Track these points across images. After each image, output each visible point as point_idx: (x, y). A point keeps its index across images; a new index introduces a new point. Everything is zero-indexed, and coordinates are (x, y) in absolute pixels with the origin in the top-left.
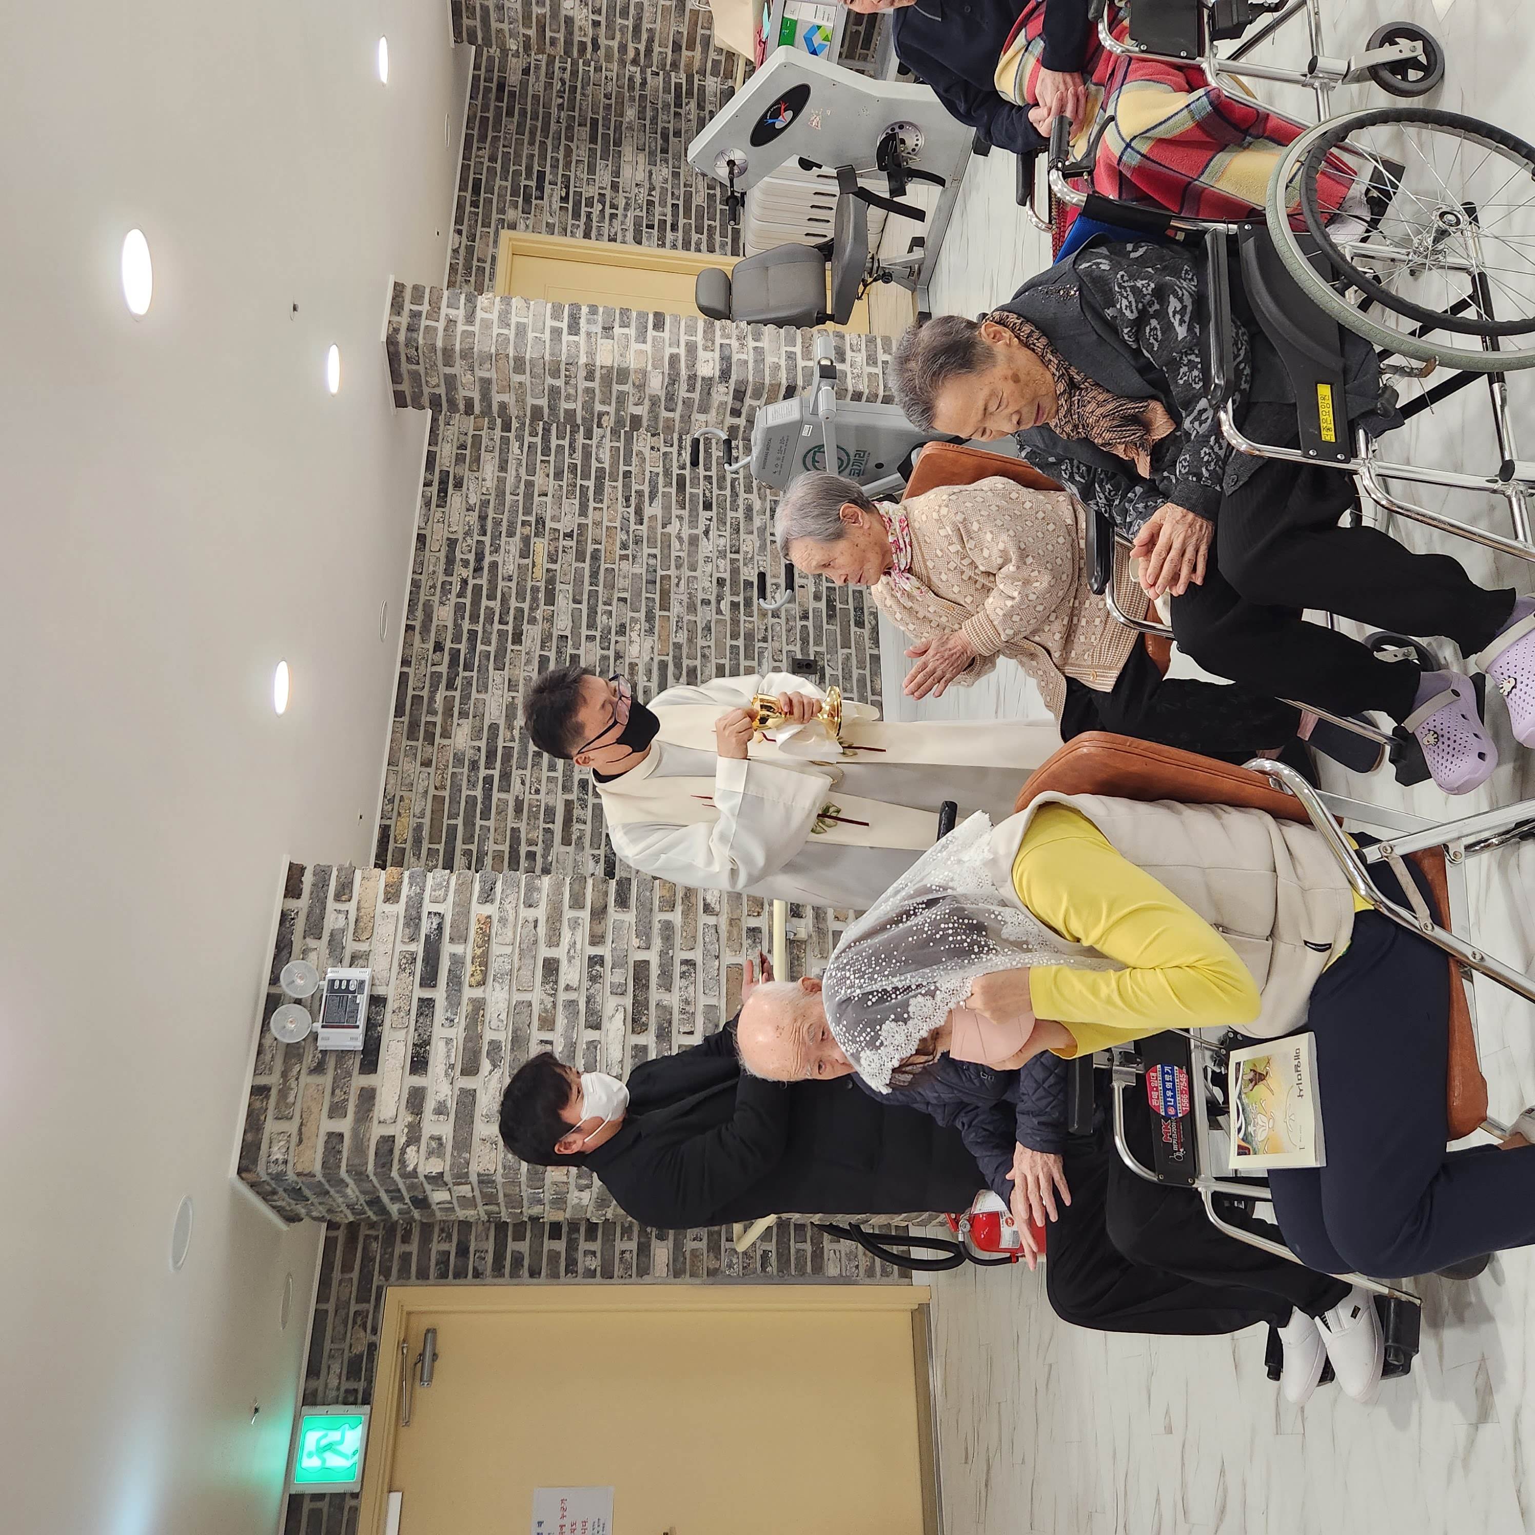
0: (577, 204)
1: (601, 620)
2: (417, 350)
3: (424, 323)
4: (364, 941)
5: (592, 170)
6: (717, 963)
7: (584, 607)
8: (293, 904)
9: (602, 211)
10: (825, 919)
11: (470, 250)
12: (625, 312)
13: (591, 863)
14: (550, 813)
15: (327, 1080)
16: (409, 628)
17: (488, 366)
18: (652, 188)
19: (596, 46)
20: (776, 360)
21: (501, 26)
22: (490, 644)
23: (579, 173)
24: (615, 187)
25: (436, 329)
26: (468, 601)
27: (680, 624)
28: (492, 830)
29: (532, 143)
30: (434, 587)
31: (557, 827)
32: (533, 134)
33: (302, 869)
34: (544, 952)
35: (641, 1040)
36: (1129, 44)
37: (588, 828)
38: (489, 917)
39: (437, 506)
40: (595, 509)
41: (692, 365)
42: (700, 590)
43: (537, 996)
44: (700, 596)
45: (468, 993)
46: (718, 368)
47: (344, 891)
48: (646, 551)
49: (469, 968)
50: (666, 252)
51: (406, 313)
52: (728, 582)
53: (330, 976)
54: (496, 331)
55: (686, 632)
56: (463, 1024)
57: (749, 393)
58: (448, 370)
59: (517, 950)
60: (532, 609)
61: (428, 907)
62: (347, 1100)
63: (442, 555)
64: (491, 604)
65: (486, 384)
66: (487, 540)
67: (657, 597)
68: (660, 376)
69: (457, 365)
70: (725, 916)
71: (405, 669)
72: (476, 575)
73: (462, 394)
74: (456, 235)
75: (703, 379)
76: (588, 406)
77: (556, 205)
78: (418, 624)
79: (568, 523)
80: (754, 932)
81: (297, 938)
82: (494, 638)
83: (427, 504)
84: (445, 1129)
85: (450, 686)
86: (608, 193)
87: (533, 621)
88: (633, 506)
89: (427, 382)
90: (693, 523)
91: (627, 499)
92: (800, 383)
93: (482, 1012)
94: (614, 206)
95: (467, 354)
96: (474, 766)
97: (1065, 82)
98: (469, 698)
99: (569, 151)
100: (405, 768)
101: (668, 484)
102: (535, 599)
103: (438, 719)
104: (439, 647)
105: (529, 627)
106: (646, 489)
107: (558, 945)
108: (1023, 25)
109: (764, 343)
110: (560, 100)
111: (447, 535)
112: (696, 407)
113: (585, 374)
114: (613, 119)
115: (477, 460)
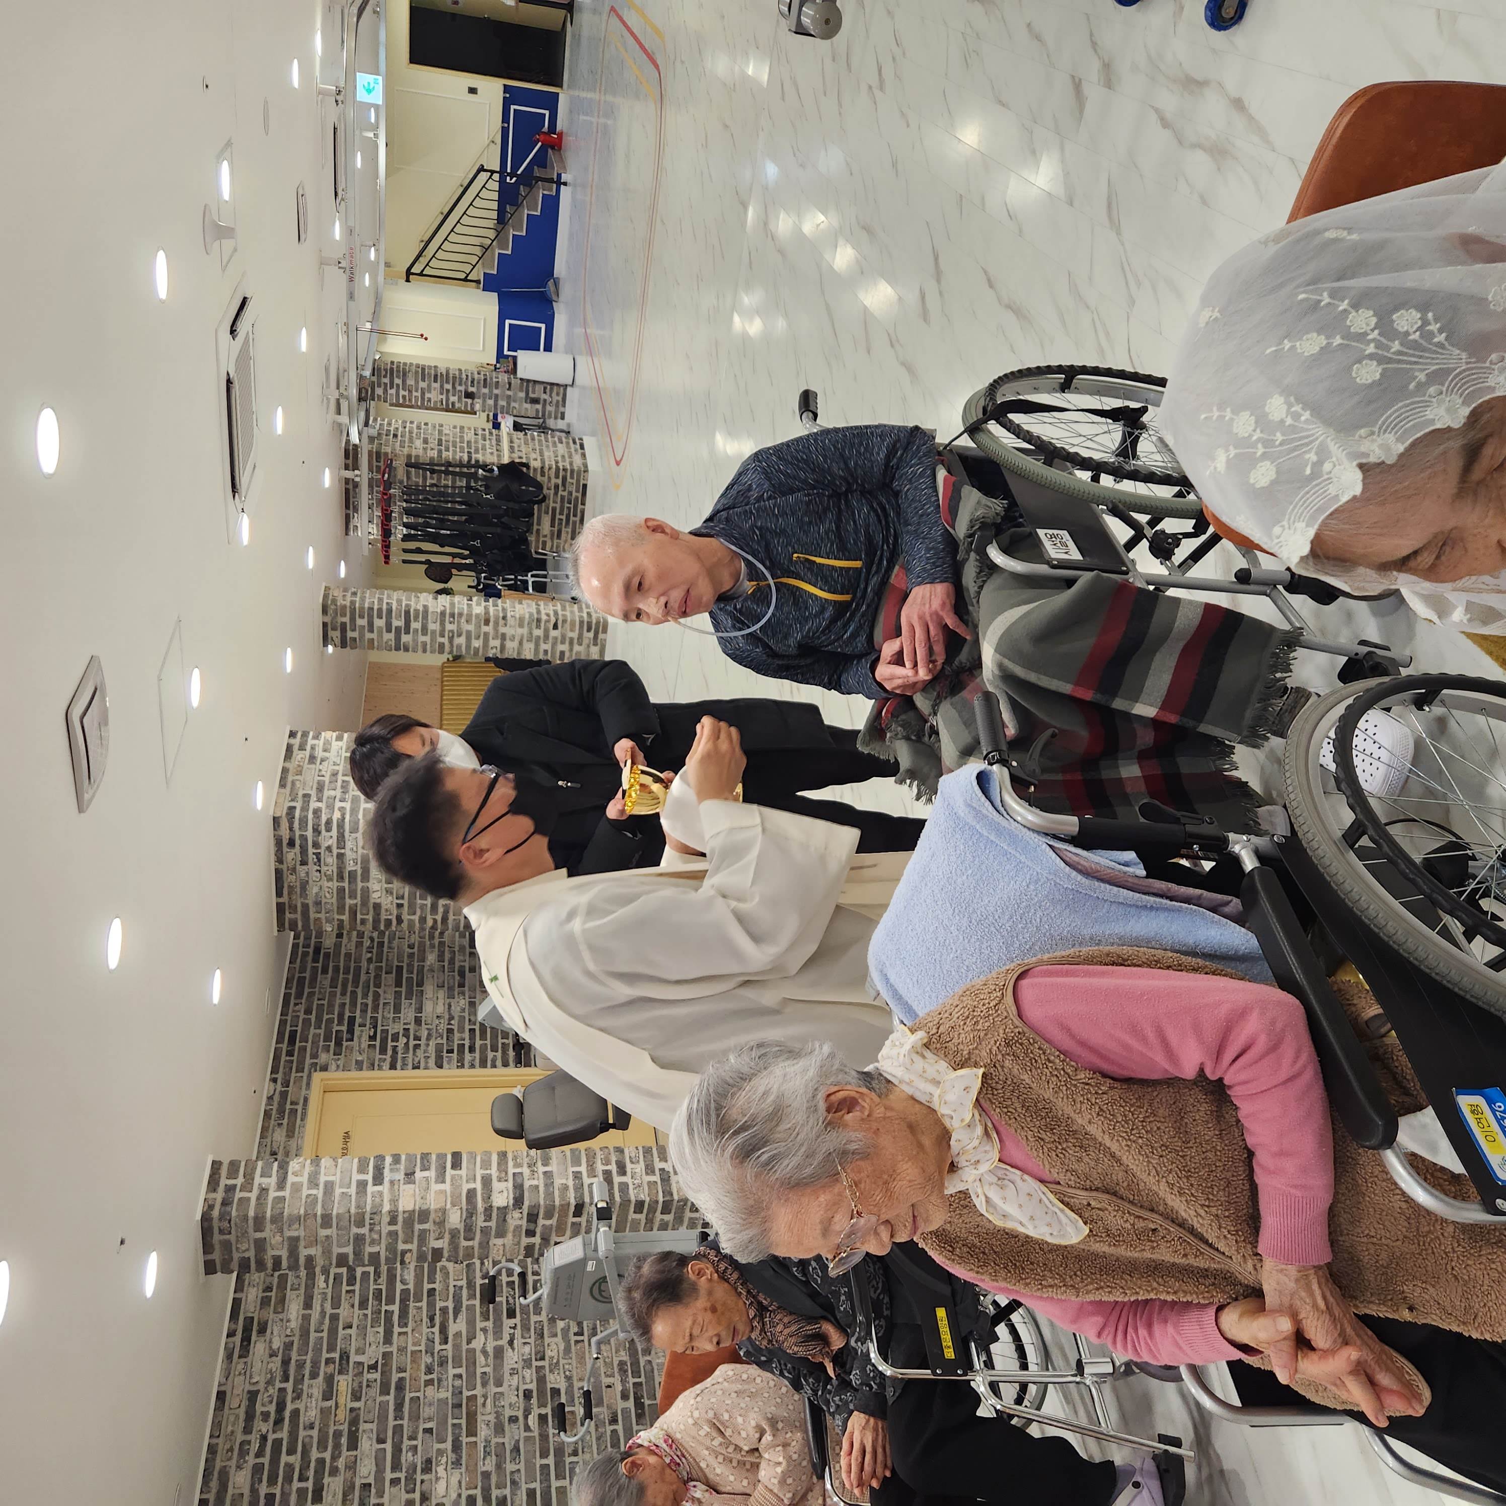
0: (384, 1041)
1: (407, 1457)
2: (229, 1221)
3: (238, 1195)
5: (397, 1009)
7: (388, 1446)
9: (407, 1044)
11: (284, 1095)
12: (425, 1157)
17: (296, 1226)
18: (451, 1018)
19: (399, 920)
20: (564, 1181)
21: (319, 915)
23: (385, 1014)
24: (418, 1021)
25: (249, 1199)
26: (266, 1460)
27: (488, 1449)
29: (343, 994)
30: (231, 1450)
32: (345, 986)
39: (240, 1357)
40: (400, 1334)
41: (488, 1197)
42: (507, 1407)
44: (508, 1413)
46: (511, 1196)
50: (466, 1071)
51: (221, 1188)
52: (535, 1394)
54: (305, 1192)
55: (494, 1457)
57: (541, 1215)
58: (259, 1235)
60: (334, 1458)
63: (242, 1412)
64: (291, 1459)
65: (293, 1243)
66: (289, 1386)
67: (463, 1422)
68: (459, 1211)
69: (268, 1229)
72: (276, 1428)
73: (270, 1254)
74: (272, 1084)
75: (498, 1208)
76: (391, 1248)
77: (365, 1043)
78: (212, 1497)
79: (373, 1354)
82: (293, 1500)
83: (229, 1356)
86: (412, 1027)
87: (334, 1472)
88: (438, 1325)
89: (237, 1249)
90: (498, 1334)
91: (432, 1319)
92: (587, 1200)
94: (417, 1038)
95: (277, 1219)
99: (377, 996)
101: (472, 1296)
102: (337, 1446)
105: (330, 1479)
106: (450, 1304)
109: (553, 1167)
110: (369, 955)
111: (248, 1387)
112: (493, 1233)
113: (388, 1219)
114: (416, 964)
115: (282, 1300)
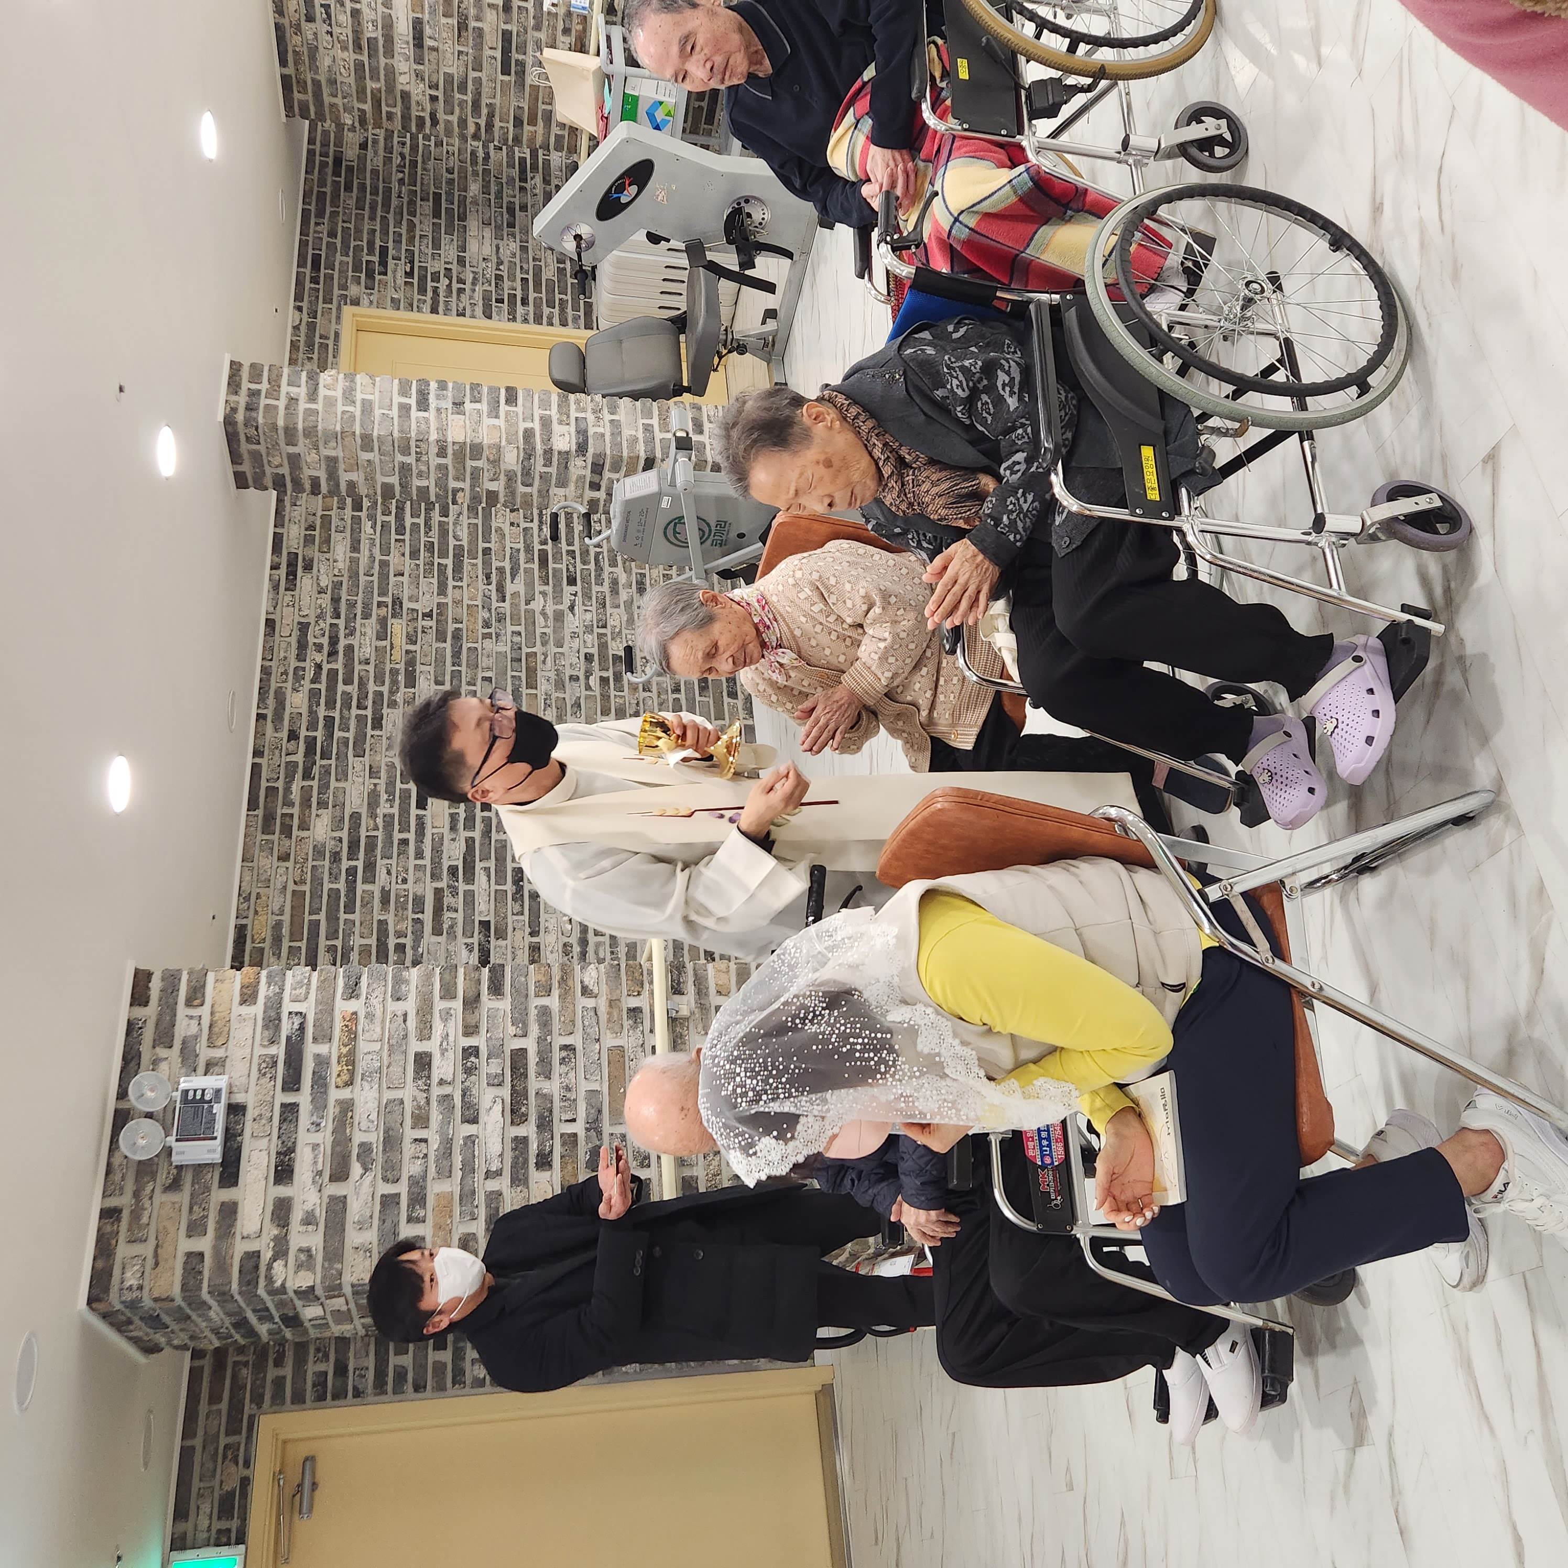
0: (423, 280)
2: (257, 429)
3: (263, 401)
4: (219, 1047)
5: (436, 245)
6: (597, 1046)
8: (140, 1012)
9: (449, 286)
10: (707, 995)
11: (312, 327)
12: (475, 387)
13: (465, 953)
14: (419, 902)
15: (184, 1197)
16: (260, 717)
17: (333, 444)
18: (500, 262)
19: (435, 121)
20: (633, 433)
21: (334, 100)
22: (348, 731)
23: (422, 248)
24: (461, 261)
25: (276, 407)
26: (323, 687)
28: (357, 924)
29: (372, 218)
30: (285, 673)
31: (427, 917)
32: (373, 208)
33: (149, 975)
34: (416, 1046)
35: (521, 1131)
36: (953, 123)
37: (460, 916)
38: (355, 1013)
39: (287, 589)
40: (454, 587)
41: (547, 439)
42: (568, 666)
43: (409, 1093)
44: (568, 672)
45: (335, 1095)
46: (574, 441)
47: (196, 995)
48: (510, 628)
49: (335, 1068)
50: (518, 326)
51: (244, 391)
52: (596, 658)
53: (183, 1086)
54: (340, 408)
56: (330, 1128)
57: (607, 467)
58: (291, 450)
59: (386, 1047)
60: (392, 692)
61: (288, 1006)
62: (207, 1217)
63: (294, 640)
64: (348, 688)
65: (332, 463)
66: (341, 622)
67: (523, 675)
68: (515, 450)
69: (301, 443)
70: (605, 998)
71: (257, 760)
72: (331, 659)
73: (307, 473)
74: (297, 313)
75: (559, 453)
76: (442, 483)
77: (401, 280)
78: (269, 713)
79: (427, 602)
80: (635, 1012)
81: (145, 1049)
82: (353, 724)
83: (275, 587)
84: (315, 1240)
85: (307, 775)
86: (454, 267)
87: (393, 704)
88: (494, 583)
89: (269, 462)
90: (558, 598)
91: (488, 577)
92: (659, 455)
93: (350, 1114)
94: (461, 281)
95: (310, 432)
96: (336, 857)
97: (894, 160)
98: (328, 788)
99: (411, 226)
100: (261, 864)
101: (530, 560)
102: (394, 682)
103: (296, 811)
104: (293, 736)
105: (389, 710)
106: (507, 565)
107: (429, 1038)
108: (851, 103)
109: (621, 416)
110: (401, 175)
111: (297, 619)
112: (554, 481)
113: (436, 450)
114: (456, 194)
115: (327, 541)
